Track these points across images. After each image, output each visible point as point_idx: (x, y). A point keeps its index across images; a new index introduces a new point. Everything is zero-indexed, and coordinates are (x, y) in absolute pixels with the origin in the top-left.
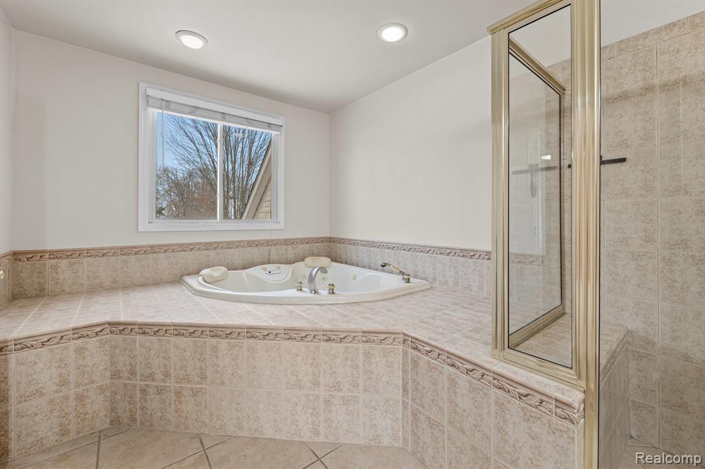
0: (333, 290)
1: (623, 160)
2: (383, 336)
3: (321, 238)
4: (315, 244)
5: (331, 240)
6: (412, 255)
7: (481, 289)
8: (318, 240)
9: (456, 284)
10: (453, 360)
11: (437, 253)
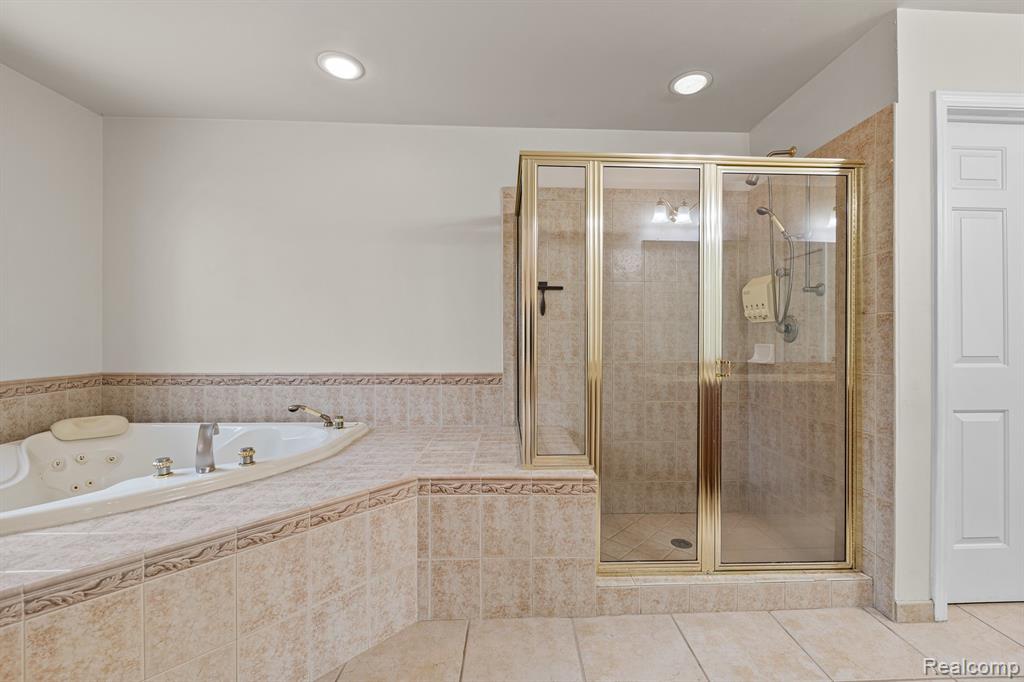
0: (251, 457)
1: (561, 288)
2: (395, 491)
3: (83, 377)
4: (68, 391)
5: (107, 380)
6: (329, 390)
7: (436, 418)
8: (75, 382)
9: (403, 418)
10: (489, 485)
11: (373, 383)
